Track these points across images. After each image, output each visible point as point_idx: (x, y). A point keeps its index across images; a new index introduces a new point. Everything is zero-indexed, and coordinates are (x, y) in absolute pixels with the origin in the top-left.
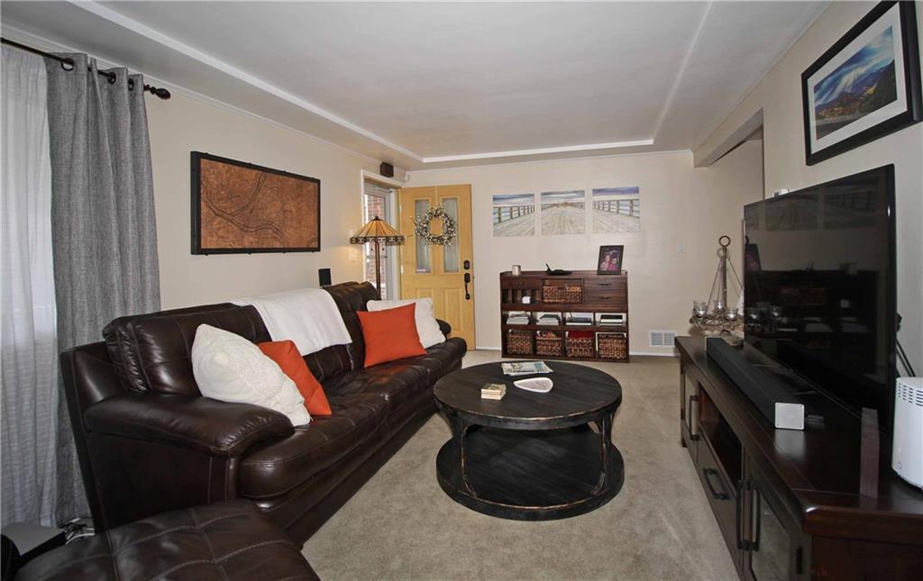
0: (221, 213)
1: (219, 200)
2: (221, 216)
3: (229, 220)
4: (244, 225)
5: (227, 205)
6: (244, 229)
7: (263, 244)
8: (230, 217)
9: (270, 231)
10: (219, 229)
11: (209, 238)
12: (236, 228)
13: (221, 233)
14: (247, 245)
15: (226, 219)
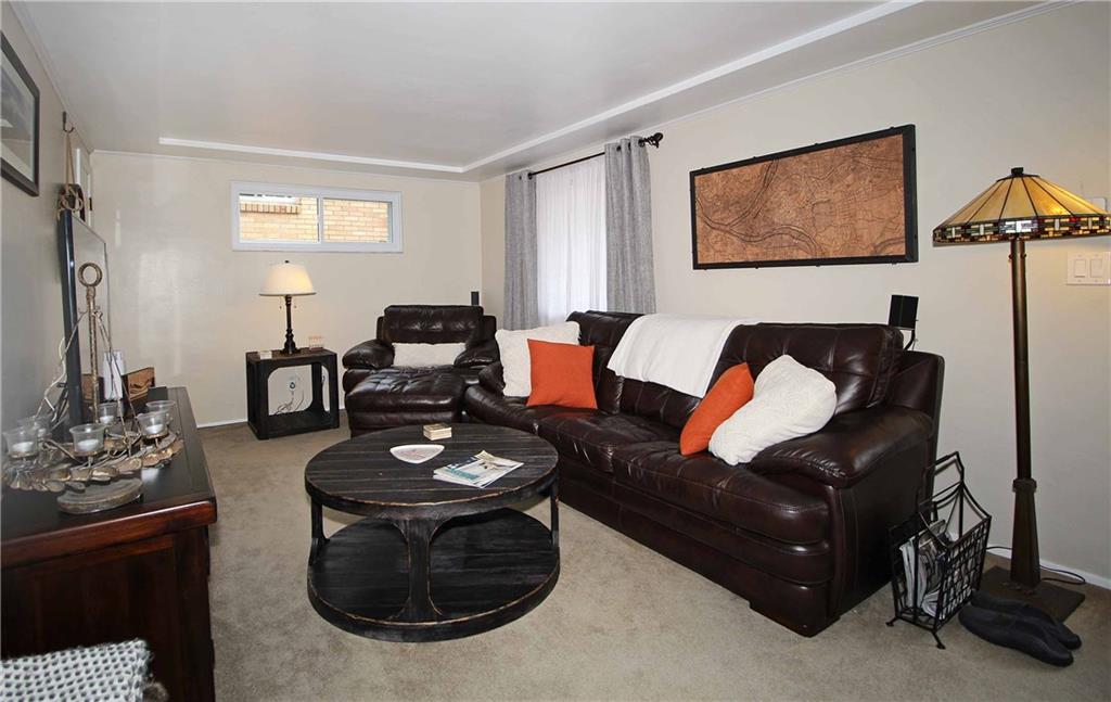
0: (717, 226)
1: (714, 212)
2: (718, 229)
3: (727, 232)
4: (746, 235)
5: (724, 215)
6: (748, 239)
7: (775, 255)
8: (728, 228)
9: (787, 237)
10: (716, 242)
11: (706, 253)
12: (735, 239)
13: (717, 247)
14: (751, 258)
15: (722, 230)
